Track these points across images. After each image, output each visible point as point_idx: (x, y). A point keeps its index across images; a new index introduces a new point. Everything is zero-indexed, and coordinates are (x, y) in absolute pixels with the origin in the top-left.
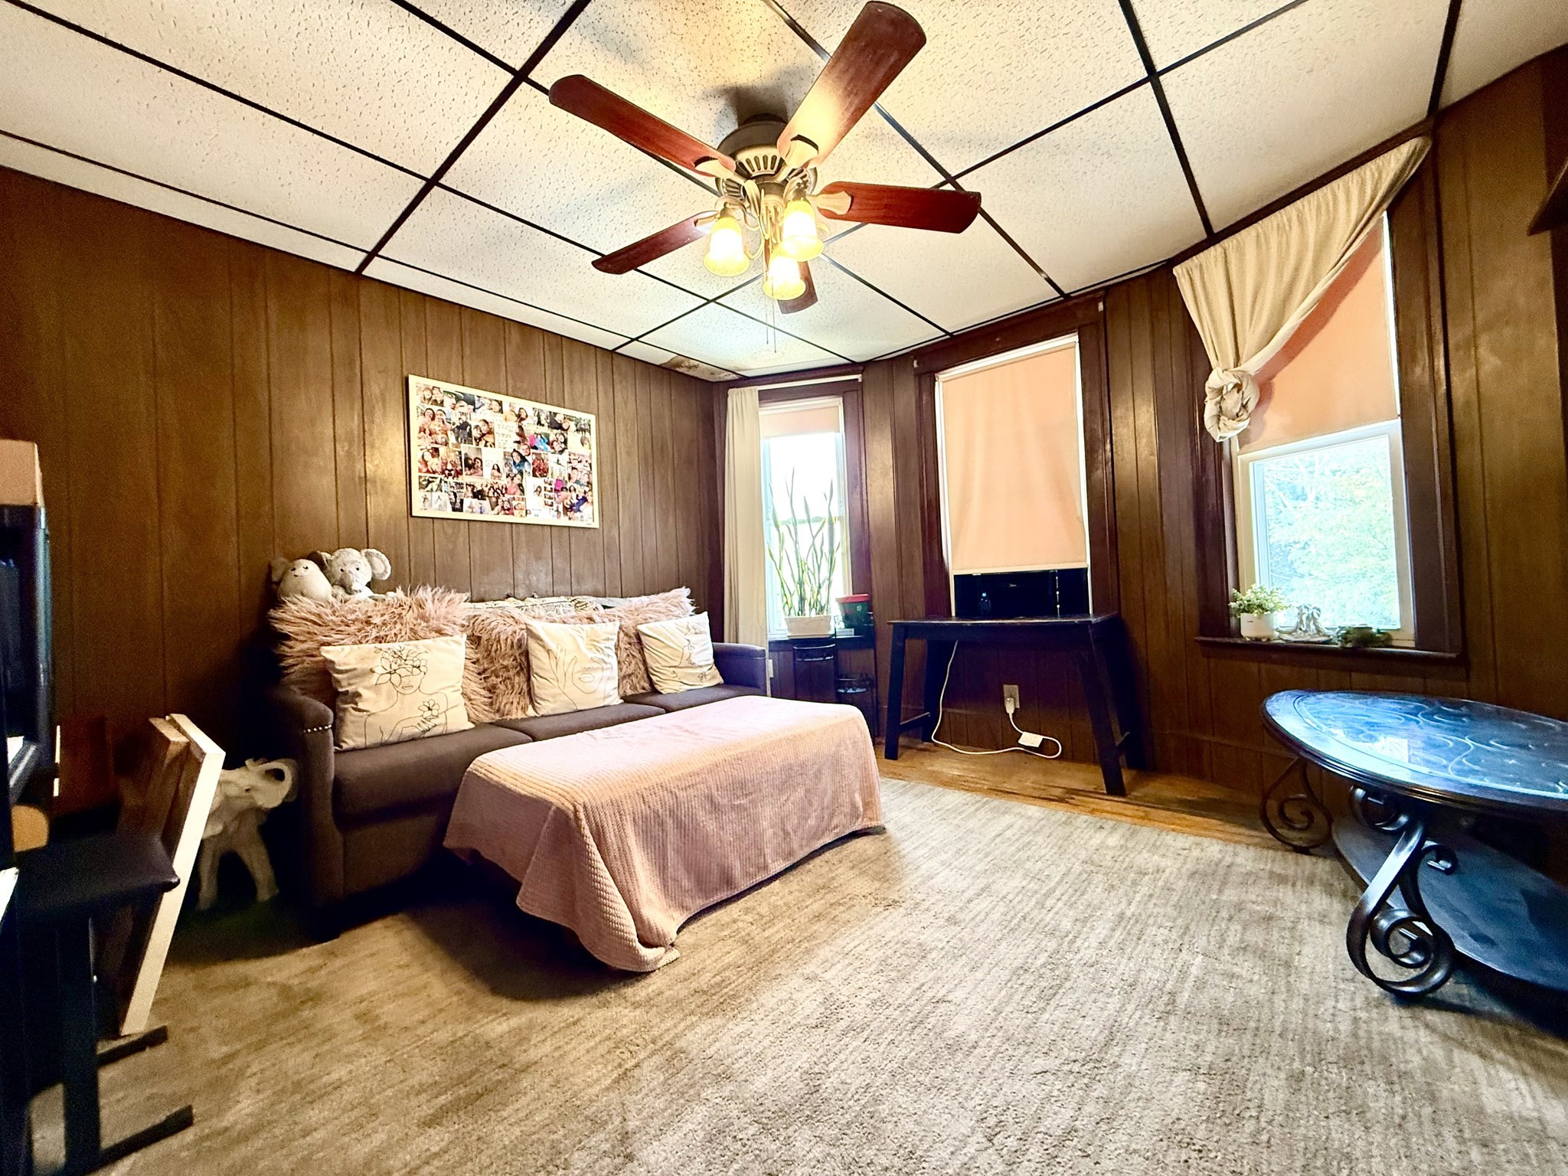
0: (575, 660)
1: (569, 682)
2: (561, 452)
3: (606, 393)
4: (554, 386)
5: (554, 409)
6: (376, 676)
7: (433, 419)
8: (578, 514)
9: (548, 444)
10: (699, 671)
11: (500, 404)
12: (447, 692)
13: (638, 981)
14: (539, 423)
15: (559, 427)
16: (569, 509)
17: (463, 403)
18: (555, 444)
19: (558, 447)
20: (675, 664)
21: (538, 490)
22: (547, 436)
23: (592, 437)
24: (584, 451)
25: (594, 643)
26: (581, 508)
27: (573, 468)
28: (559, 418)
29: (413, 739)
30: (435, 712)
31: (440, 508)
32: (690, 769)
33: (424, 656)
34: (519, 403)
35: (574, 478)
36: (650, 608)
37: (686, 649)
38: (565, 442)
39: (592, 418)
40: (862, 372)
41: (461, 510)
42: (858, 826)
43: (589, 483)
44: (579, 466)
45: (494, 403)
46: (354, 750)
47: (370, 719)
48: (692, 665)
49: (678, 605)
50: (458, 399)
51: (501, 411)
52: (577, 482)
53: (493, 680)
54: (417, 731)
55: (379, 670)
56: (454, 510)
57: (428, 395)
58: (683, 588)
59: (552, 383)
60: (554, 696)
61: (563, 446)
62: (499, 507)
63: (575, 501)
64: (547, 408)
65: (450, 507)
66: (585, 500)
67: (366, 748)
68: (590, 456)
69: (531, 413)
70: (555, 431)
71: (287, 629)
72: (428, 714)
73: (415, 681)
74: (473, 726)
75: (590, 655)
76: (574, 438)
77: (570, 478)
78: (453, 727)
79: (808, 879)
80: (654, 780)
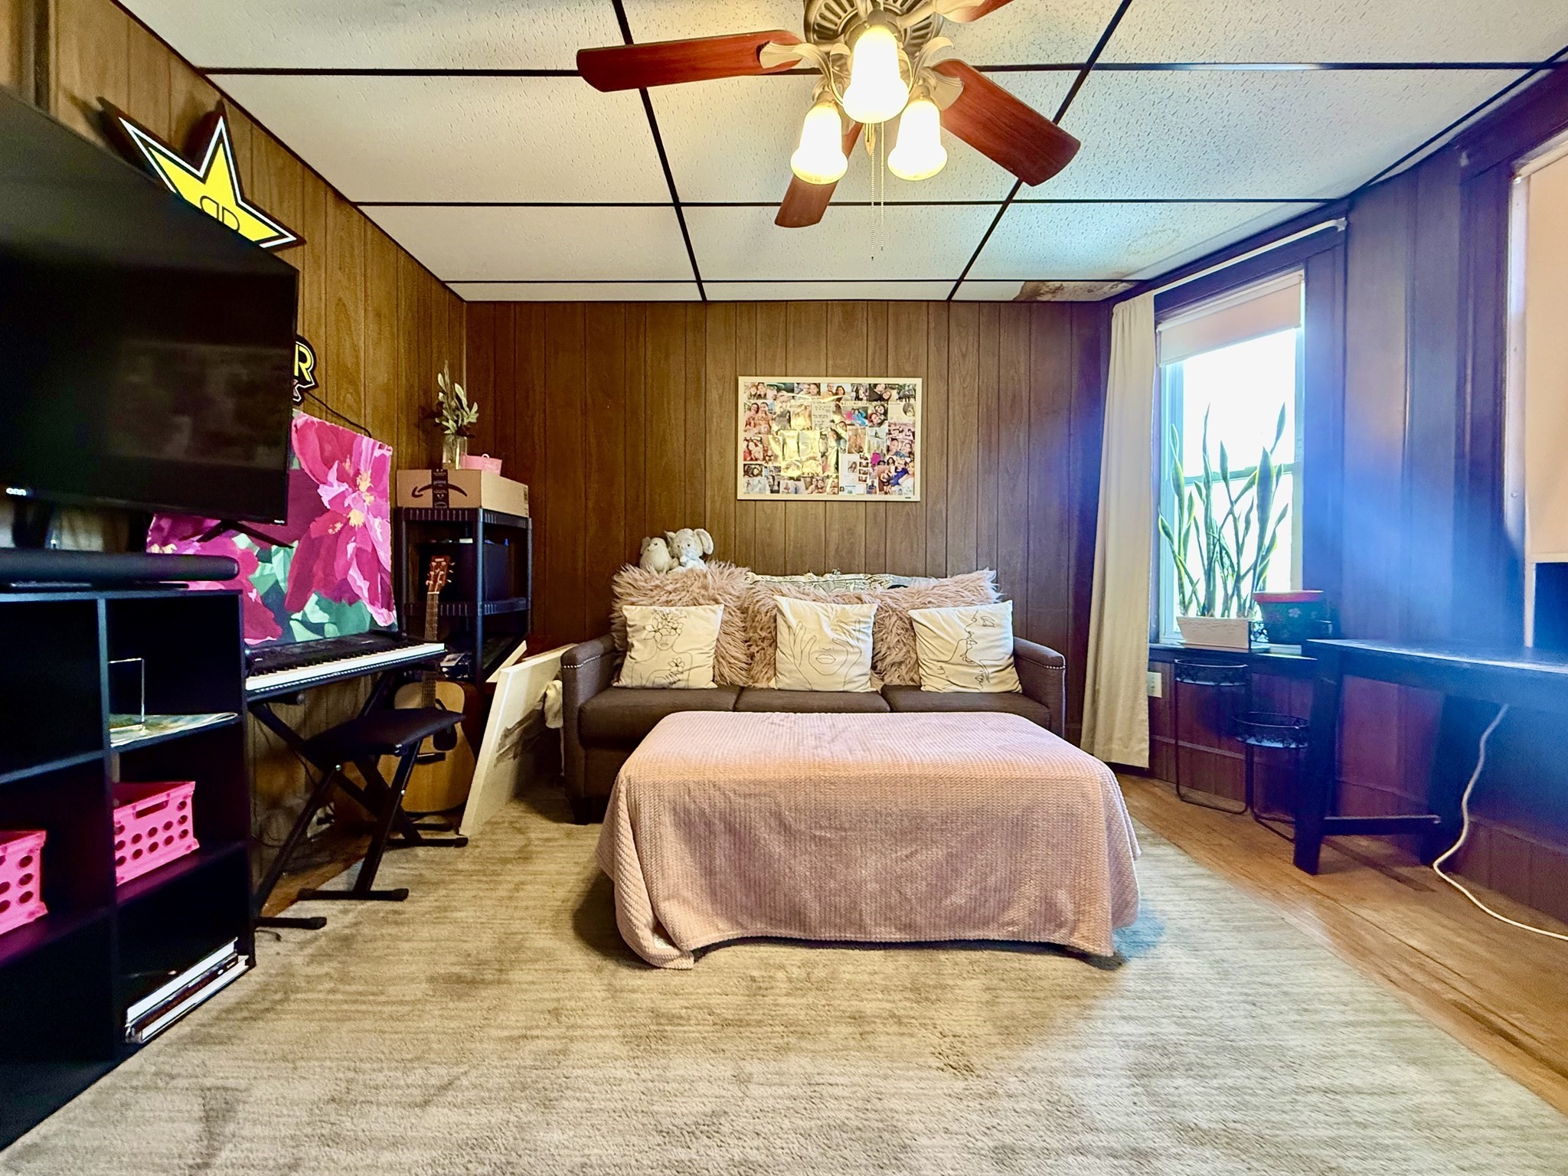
0: (814, 639)
1: (805, 661)
2: (880, 424)
3: (938, 350)
4: (877, 355)
5: (873, 381)
6: (646, 632)
7: (757, 412)
8: (896, 488)
9: (866, 418)
10: (977, 671)
11: (818, 386)
12: (693, 653)
13: (640, 968)
14: (857, 398)
15: (880, 398)
16: (886, 483)
17: (784, 393)
18: (874, 416)
19: (876, 419)
20: (946, 659)
21: (852, 467)
22: (866, 409)
23: (917, 403)
24: (907, 419)
25: (840, 624)
26: (900, 481)
27: (893, 440)
28: (878, 390)
29: (663, 688)
30: (680, 669)
31: (761, 491)
32: (759, 776)
33: (683, 620)
34: (836, 381)
35: (894, 450)
36: (934, 591)
37: (963, 644)
38: (885, 413)
39: (918, 382)
40: (1346, 214)
41: (778, 492)
42: (1057, 938)
43: (911, 453)
44: (900, 436)
45: (812, 386)
46: (624, 688)
47: (636, 666)
48: (970, 663)
49: (978, 590)
50: (779, 390)
51: (819, 393)
52: (897, 453)
53: (754, 649)
54: (665, 682)
55: (649, 628)
56: (772, 492)
57: (753, 391)
58: (986, 571)
59: (874, 353)
60: (790, 672)
61: (883, 417)
62: (813, 486)
63: (893, 474)
64: (866, 381)
65: (768, 488)
66: (905, 472)
67: (632, 689)
68: (914, 424)
69: (848, 389)
70: (875, 403)
71: (618, 590)
72: (675, 669)
73: (670, 640)
74: (715, 686)
75: (832, 635)
76: (895, 408)
77: (888, 450)
78: (696, 683)
79: (915, 968)
80: (709, 775)
